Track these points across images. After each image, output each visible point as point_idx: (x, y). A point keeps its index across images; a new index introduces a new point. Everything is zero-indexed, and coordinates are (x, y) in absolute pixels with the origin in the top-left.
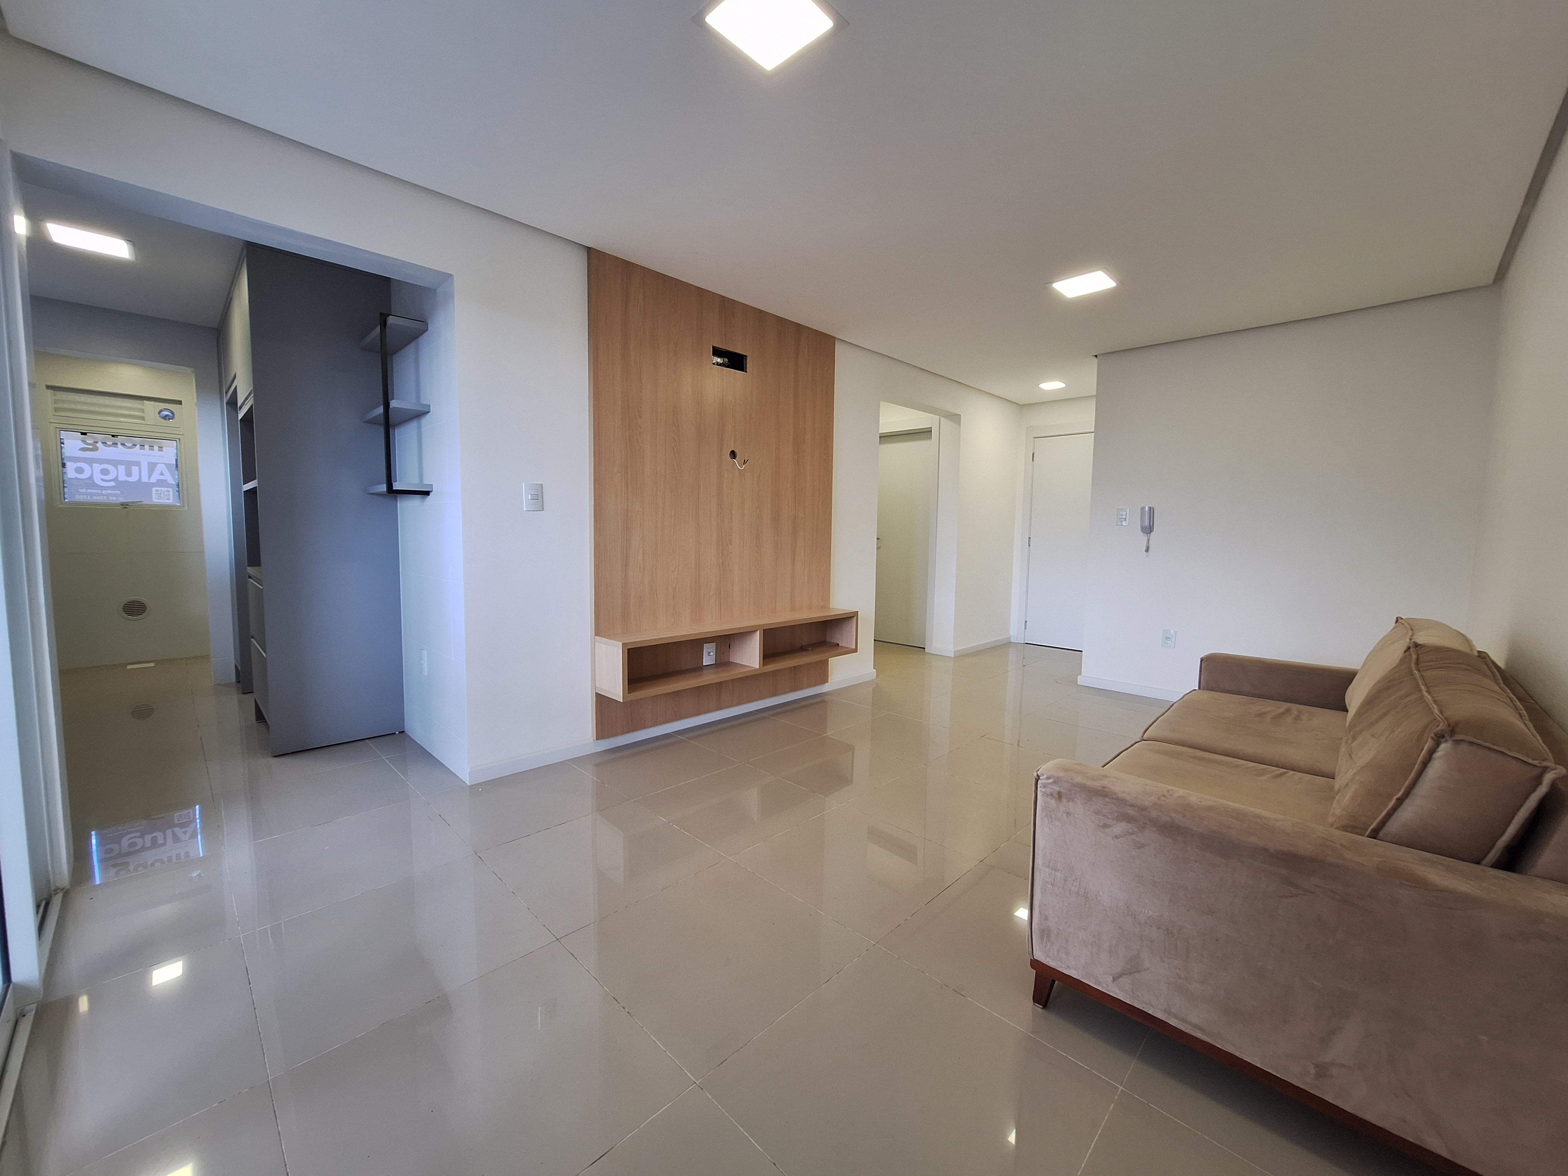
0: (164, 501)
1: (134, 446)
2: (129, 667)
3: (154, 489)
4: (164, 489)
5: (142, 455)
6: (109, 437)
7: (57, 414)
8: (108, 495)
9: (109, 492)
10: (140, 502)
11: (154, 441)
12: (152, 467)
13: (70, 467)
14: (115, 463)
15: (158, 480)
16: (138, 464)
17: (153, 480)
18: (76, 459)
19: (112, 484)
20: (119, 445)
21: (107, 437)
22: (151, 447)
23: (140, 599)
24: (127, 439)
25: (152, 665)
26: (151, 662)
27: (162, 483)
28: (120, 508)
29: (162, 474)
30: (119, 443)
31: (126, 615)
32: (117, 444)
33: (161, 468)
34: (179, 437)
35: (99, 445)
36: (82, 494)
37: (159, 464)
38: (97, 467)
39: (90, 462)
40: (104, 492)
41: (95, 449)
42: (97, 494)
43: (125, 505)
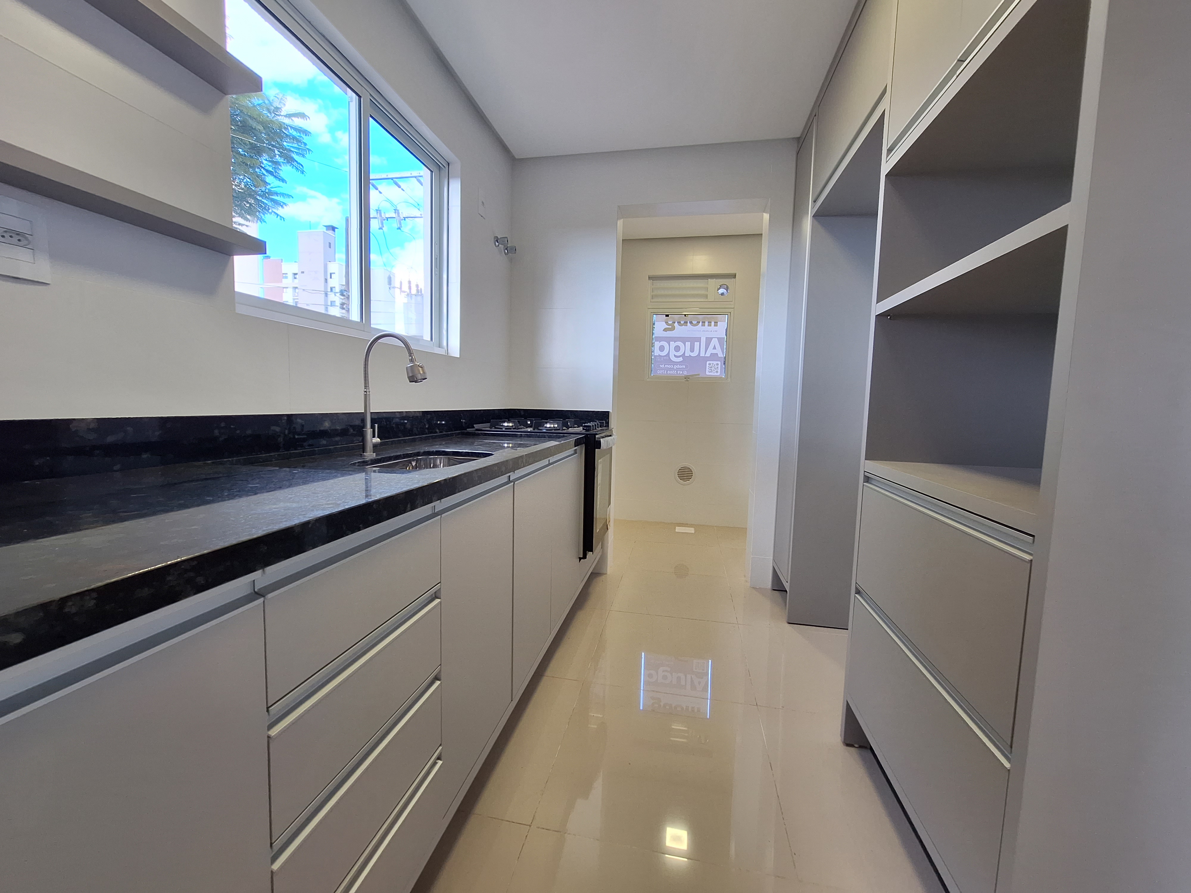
0: (714, 374)
1: (698, 323)
2: (678, 529)
3: (708, 362)
4: (715, 363)
5: (702, 331)
6: (683, 317)
7: (653, 300)
8: (677, 370)
9: (678, 366)
10: (697, 375)
11: (712, 317)
12: (709, 340)
13: (657, 345)
14: (684, 340)
15: (711, 354)
16: (699, 340)
17: (708, 354)
18: (659, 339)
19: (681, 359)
20: (689, 324)
21: (681, 317)
22: (710, 322)
23: (690, 466)
24: (693, 316)
25: (692, 530)
26: (691, 526)
27: (714, 357)
28: (684, 381)
29: (715, 348)
30: (688, 322)
31: (679, 479)
32: (687, 323)
33: (715, 342)
34: (730, 310)
35: (676, 324)
36: (662, 369)
37: (713, 339)
38: (673, 344)
39: (669, 340)
40: (675, 367)
41: (673, 329)
42: (671, 369)
43: (687, 378)
